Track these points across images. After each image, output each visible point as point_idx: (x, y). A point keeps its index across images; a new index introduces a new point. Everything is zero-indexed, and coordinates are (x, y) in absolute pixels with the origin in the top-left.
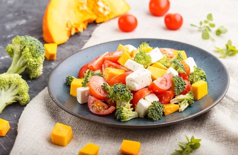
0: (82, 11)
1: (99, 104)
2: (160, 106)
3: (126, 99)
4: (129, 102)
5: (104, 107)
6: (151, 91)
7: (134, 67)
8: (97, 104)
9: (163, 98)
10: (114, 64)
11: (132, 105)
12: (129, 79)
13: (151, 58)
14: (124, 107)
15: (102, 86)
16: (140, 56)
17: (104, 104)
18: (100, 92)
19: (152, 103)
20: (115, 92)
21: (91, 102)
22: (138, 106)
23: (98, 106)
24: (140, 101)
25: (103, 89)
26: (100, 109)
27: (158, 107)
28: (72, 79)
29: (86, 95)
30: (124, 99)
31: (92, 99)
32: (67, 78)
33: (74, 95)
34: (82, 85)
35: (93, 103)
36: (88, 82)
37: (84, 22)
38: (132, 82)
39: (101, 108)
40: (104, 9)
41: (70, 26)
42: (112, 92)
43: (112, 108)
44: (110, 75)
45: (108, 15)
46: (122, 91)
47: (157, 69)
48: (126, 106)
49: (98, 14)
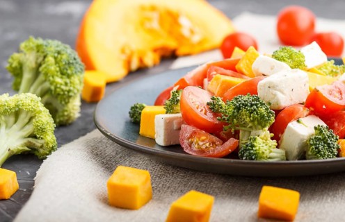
0: (151, 31)
1: (203, 138)
2: (333, 137)
3: (261, 122)
4: (267, 128)
5: (213, 143)
6: (312, 109)
7: (272, 69)
8: (199, 138)
9: (336, 124)
10: (229, 72)
11: (272, 135)
12: (265, 85)
13: (303, 57)
14: (258, 138)
15: (208, 104)
16: (282, 54)
17: (214, 138)
18: (205, 114)
19: (315, 128)
20: (238, 109)
21: (188, 135)
22: (286, 136)
23: (203, 141)
24: (290, 125)
25: (210, 109)
26: (206, 147)
27: (329, 137)
28: (142, 108)
29: (175, 127)
30: (256, 123)
31: (188, 130)
32: (132, 108)
33: (148, 134)
34: (165, 110)
35: (191, 137)
36: (178, 101)
37: (155, 50)
38: (271, 90)
39: (207, 145)
40: (192, 32)
41: (128, 52)
42: (230, 110)
43: (231, 142)
44: (224, 85)
45: (200, 43)
46: (252, 105)
47: (318, 75)
48: (262, 135)
49: (181, 38)
